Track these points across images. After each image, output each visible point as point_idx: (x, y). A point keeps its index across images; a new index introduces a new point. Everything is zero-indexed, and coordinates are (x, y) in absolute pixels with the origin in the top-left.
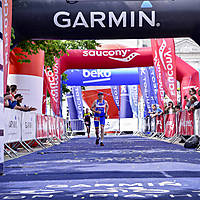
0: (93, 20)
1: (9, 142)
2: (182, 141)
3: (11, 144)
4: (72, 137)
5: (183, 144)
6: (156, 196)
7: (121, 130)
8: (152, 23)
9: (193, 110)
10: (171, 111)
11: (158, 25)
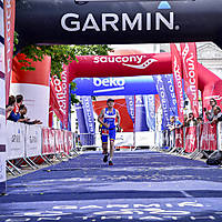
0: (104, 23)
1: (12, 158)
2: (204, 157)
3: (14, 161)
4: (81, 153)
5: (205, 161)
6: (175, 218)
7: (137, 145)
8: (170, 26)
9: (217, 122)
10: (192, 123)
11: (177, 27)
